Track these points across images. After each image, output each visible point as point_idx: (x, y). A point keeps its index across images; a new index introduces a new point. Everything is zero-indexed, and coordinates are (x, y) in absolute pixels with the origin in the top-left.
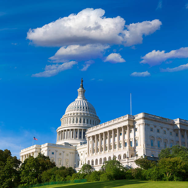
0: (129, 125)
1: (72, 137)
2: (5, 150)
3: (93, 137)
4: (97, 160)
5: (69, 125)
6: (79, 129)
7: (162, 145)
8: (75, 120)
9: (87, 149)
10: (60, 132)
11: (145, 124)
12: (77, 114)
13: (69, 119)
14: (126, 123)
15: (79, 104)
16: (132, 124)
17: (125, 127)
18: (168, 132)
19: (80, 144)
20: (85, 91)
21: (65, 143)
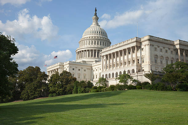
0: (137, 46)
1: (89, 56)
2: (36, 67)
3: (107, 56)
4: (110, 74)
5: (86, 46)
6: (94, 50)
7: (164, 62)
8: (91, 42)
9: (101, 65)
10: (78, 52)
11: (150, 45)
12: (92, 37)
13: (86, 42)
14: (134, 44)
15: (94, 30)
16: (139, 45)
17: (133, 48)
18: (169, 51)
19: (95, 62)
20: (98, 18)
21: (83, 61)
